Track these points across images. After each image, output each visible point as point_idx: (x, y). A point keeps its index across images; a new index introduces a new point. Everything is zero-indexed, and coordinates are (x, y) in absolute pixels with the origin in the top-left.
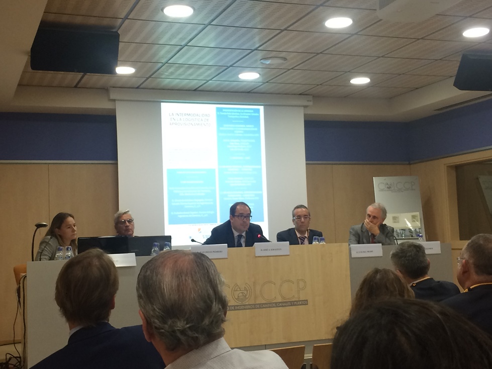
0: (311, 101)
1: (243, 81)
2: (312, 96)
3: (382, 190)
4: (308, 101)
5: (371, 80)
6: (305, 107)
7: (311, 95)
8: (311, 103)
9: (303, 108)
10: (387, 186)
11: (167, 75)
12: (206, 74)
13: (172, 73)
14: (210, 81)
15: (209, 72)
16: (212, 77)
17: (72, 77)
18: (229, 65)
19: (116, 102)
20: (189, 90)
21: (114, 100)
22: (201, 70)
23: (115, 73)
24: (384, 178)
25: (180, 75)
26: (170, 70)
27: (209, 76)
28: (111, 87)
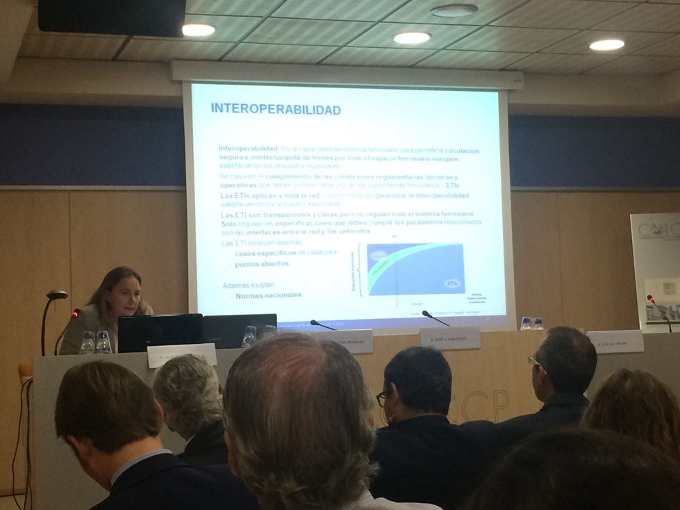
0: (520, 81)
1: (401, 47)
2: (522, 73)
3: (645, 237)
4: (515, 81)
5: (626, 43)
6: (509, 91)
7: (521, 71)
8: (520, 86)
9: (505, 94)
10: (654, 230)
11: (270, 38)
12: (338, 36)
13: (278, 35)
14: (344, 48)
15: (343, 32)
16: (346, 41)
17: (108, 43)
18: (376, 19)
19: (183, 84)
20: (308, 64)
21: (180, 82)
22: (329, 29)
23: (182, 36)
24: (649, 215)
25: (292, 37)
26: (276, 30)
27: (341, 38)
28: (173, 59)
